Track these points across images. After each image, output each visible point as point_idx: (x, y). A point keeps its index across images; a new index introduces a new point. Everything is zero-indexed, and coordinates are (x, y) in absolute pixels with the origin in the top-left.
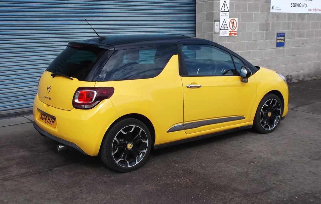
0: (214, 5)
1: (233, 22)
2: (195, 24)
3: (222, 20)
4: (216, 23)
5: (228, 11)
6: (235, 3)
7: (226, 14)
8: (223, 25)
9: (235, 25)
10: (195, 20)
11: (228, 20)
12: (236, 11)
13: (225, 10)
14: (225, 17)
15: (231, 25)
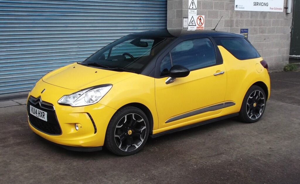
0: (183, 3)
1: (200, 19)
2: (166, 20)
3: (190, 17)
4: (185, 19)
5: (196, 9)
6: (202, 1)
7: (194, 11)
8: (191, 21)
9: (202, 21)
10: (166, 17)
11: (196, 17)
12: (203, 9)
13: (193, 8)
14: (193, 14)
15: (199, 21)
